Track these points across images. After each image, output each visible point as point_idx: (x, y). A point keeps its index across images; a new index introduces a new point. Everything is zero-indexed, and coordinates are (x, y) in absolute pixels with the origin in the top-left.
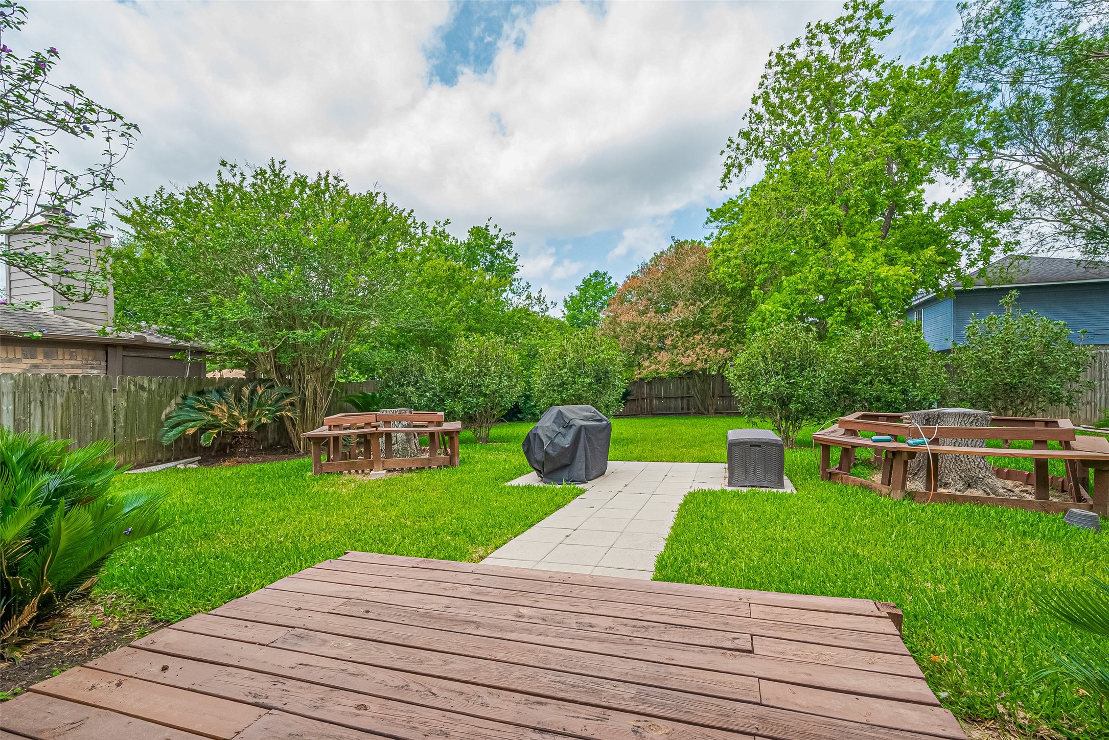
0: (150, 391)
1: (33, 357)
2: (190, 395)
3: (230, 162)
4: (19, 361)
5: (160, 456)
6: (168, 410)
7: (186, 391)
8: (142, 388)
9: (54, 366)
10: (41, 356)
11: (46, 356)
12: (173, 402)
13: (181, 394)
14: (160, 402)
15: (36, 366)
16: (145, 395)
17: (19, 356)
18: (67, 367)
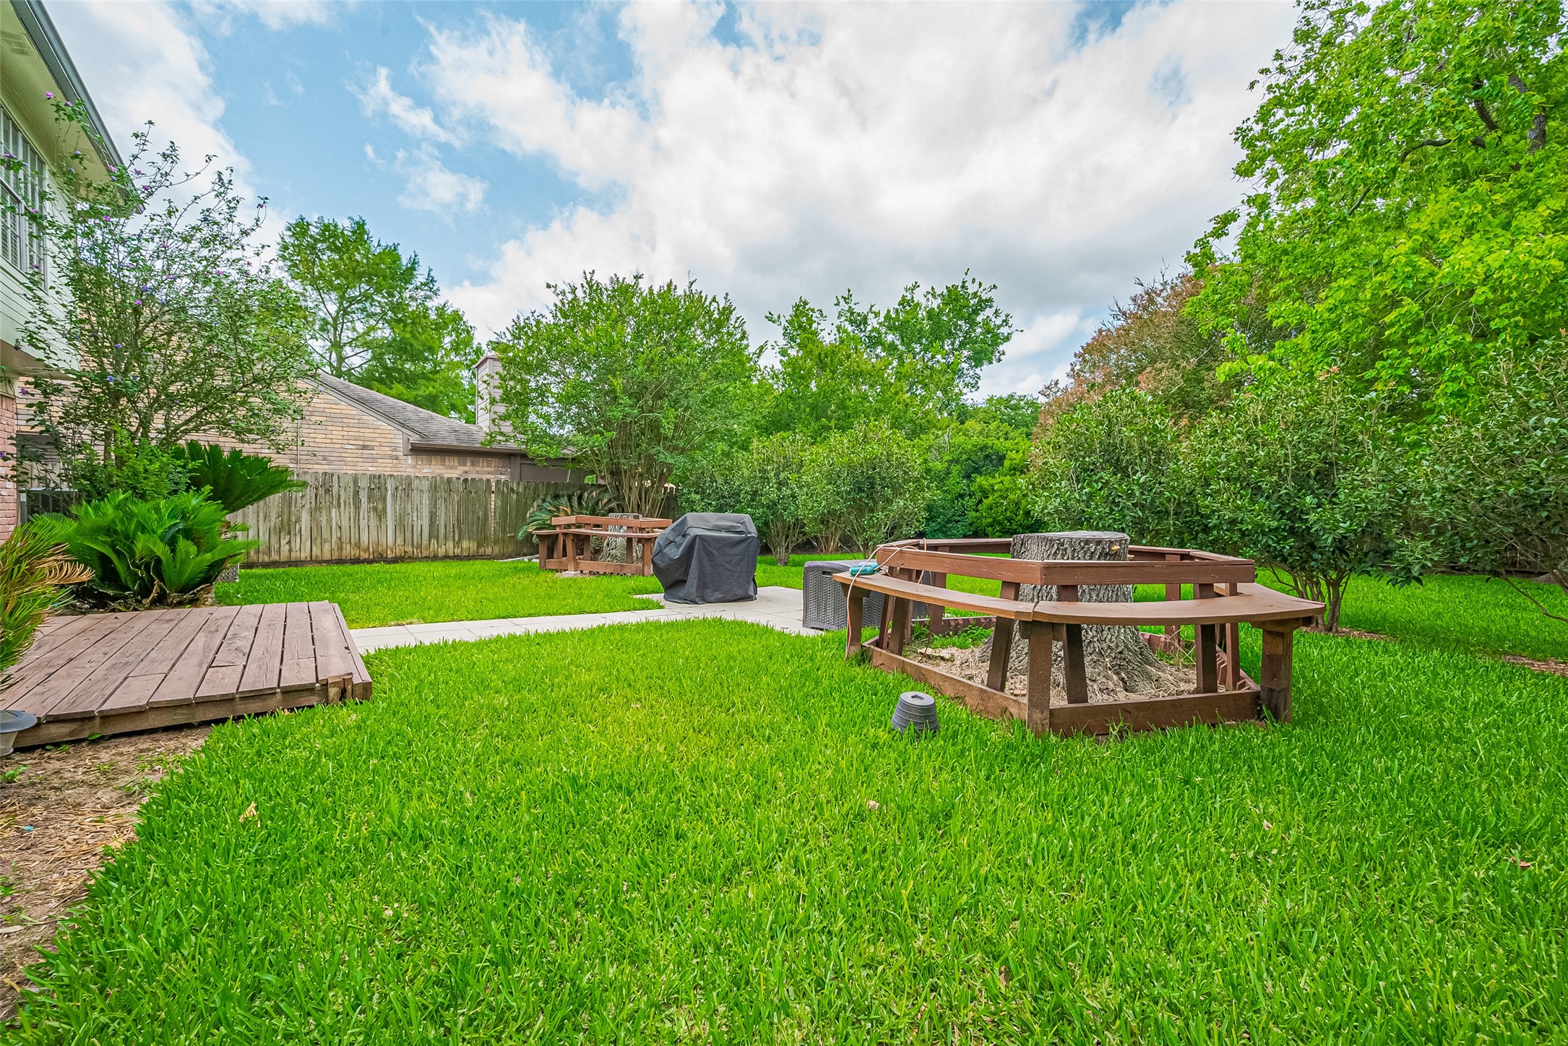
0: (518, 493)
1: (465, 465)
2: (549, 499)
3: (552, 284)
4: (456, 468)
5: (525, 550)
6: (532, 510)
7: (546, 495)
8: (512, 490)
9: (477, 472)
10: (469, 464)
11: (473, 464)
12: (535, 504)
13: (542, 497)
14: (526, 503)
15: (466, 472)
16: (515, 496)
17: (456, 464)
18: (485, 473)
